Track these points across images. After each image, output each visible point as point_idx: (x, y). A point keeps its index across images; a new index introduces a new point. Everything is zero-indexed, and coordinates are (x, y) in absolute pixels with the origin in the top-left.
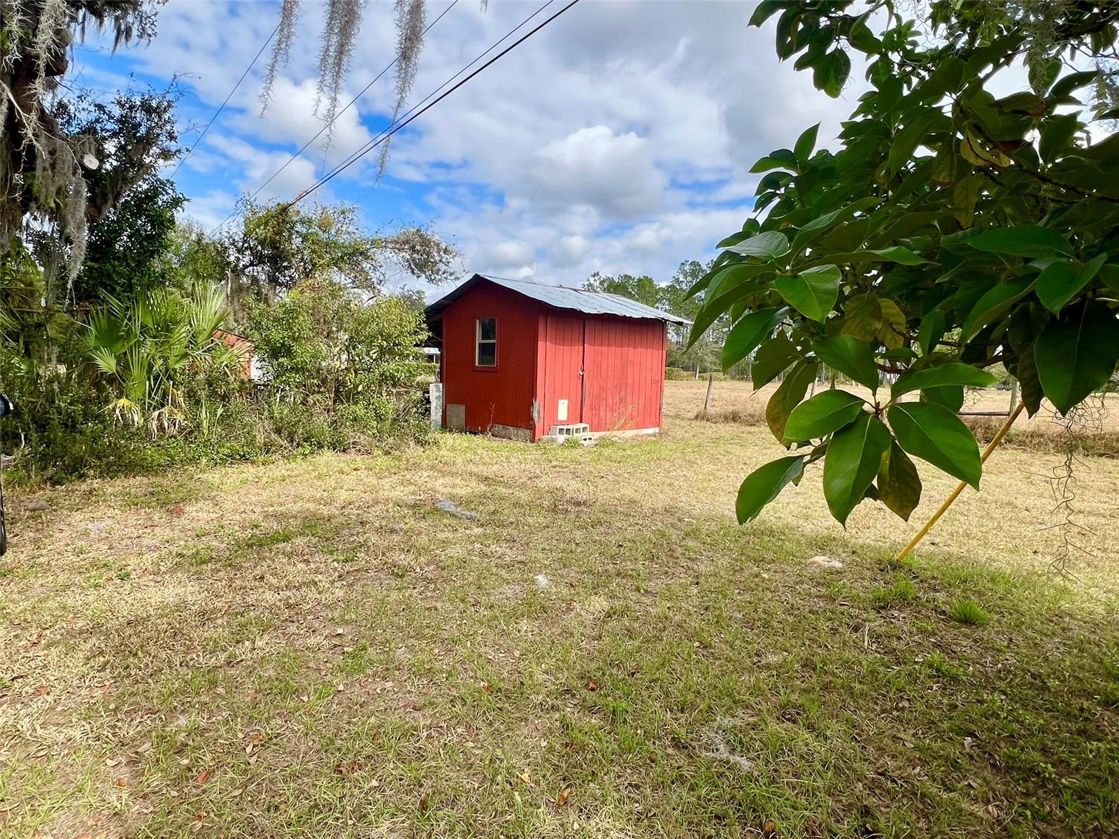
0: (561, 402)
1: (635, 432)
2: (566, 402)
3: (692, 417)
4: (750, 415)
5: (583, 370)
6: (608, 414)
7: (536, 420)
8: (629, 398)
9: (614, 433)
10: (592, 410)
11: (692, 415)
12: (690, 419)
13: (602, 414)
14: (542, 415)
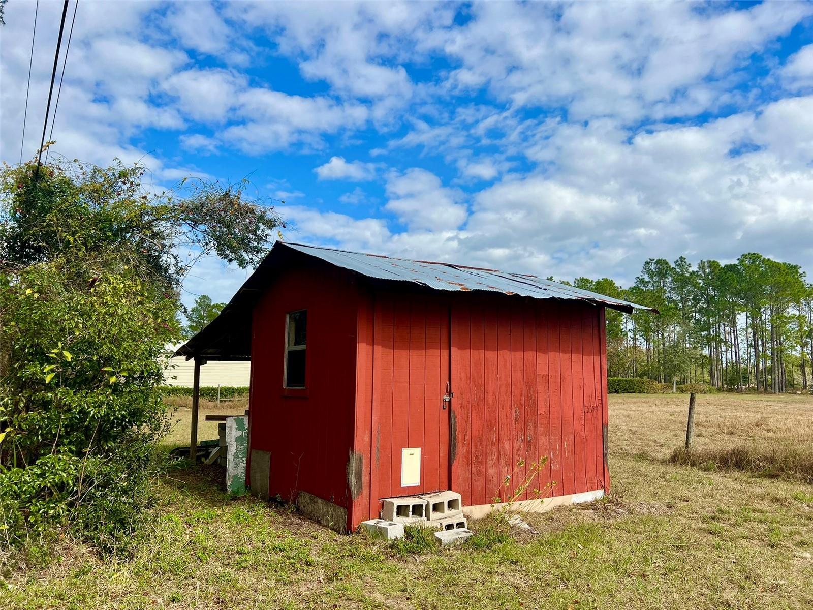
0: (406, 452)
1: (558, 501)
2: (417, 452)
3: (668, 457)
4: (765, 458)
5: (450, 393)
6: (504, 470)
7: (354, 489)
8: (543, 441)
9: (515, 506)
10: (469, 464)
11: (666, 453)
12: (663, 462)
13: (492, 471)
14: (365, 479)
